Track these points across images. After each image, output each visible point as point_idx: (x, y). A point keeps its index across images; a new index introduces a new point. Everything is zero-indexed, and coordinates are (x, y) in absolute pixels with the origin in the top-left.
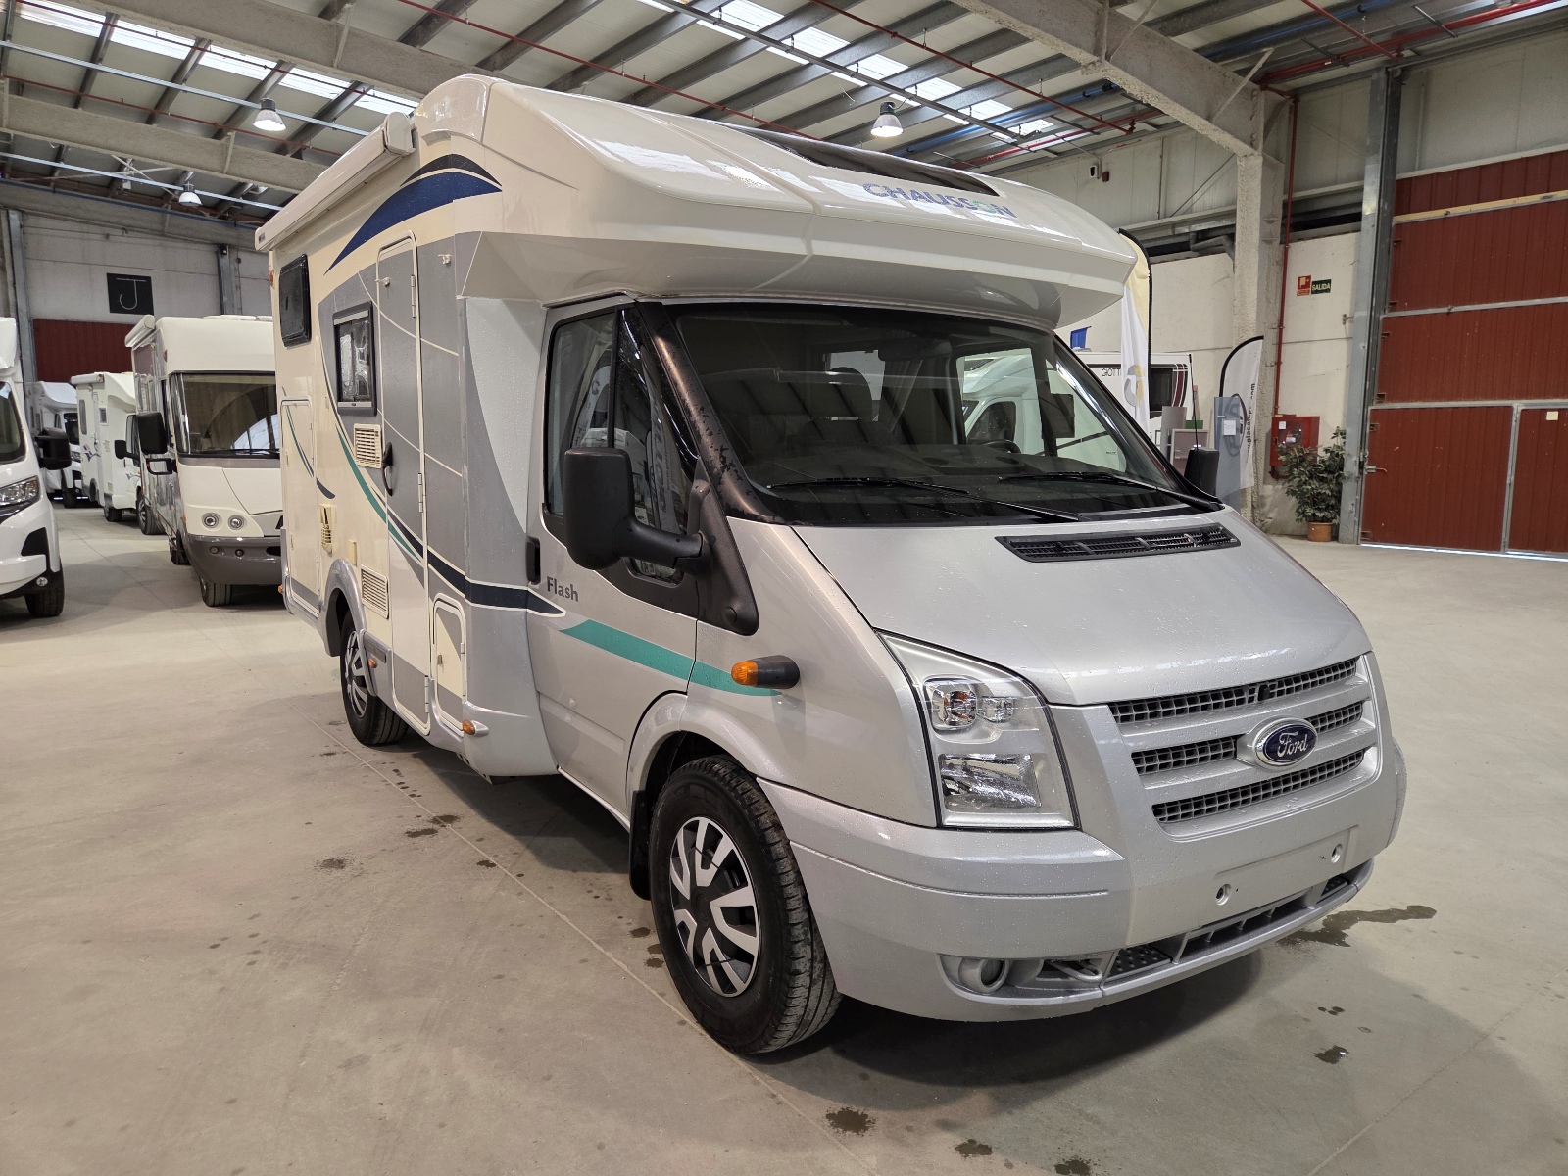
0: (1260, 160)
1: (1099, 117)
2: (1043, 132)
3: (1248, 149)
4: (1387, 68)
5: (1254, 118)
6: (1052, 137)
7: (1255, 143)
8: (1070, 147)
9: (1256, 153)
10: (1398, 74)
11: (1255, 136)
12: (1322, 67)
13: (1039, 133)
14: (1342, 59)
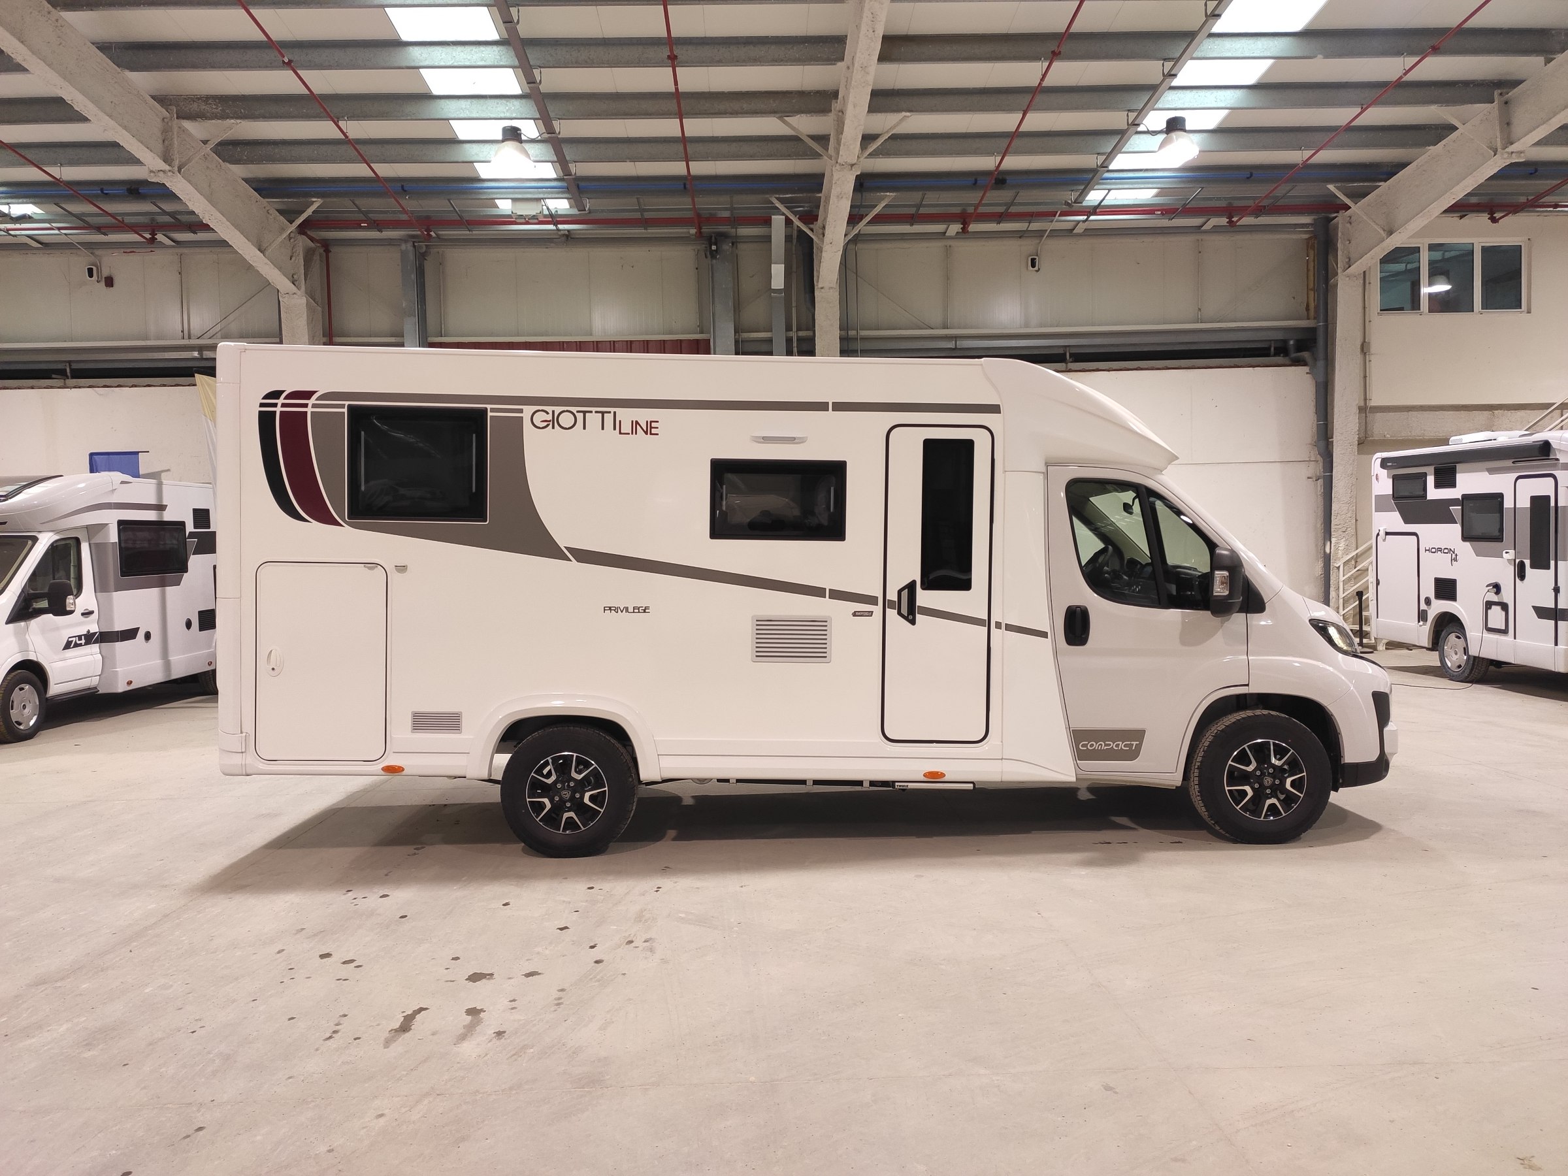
0: (304, 300)
1: (119, 218)
2: (35, 217)
3: (292, 288)
4: (414, 242)
5: (293, 259)
6: (47, 225)
7: (296, 283)
8: (64, 239)
9: (299, 292)
10: (424, 250)
11: (295, 276)
12: (356, 226)
13: (30, 217)
14: (378, 225)
